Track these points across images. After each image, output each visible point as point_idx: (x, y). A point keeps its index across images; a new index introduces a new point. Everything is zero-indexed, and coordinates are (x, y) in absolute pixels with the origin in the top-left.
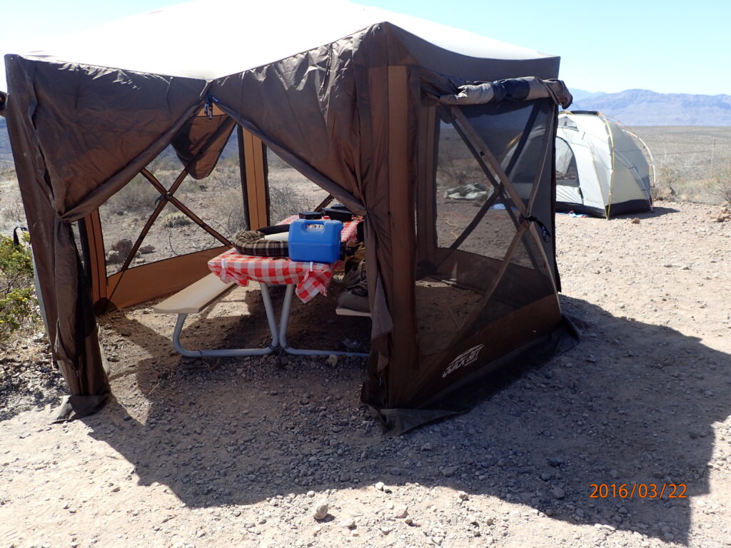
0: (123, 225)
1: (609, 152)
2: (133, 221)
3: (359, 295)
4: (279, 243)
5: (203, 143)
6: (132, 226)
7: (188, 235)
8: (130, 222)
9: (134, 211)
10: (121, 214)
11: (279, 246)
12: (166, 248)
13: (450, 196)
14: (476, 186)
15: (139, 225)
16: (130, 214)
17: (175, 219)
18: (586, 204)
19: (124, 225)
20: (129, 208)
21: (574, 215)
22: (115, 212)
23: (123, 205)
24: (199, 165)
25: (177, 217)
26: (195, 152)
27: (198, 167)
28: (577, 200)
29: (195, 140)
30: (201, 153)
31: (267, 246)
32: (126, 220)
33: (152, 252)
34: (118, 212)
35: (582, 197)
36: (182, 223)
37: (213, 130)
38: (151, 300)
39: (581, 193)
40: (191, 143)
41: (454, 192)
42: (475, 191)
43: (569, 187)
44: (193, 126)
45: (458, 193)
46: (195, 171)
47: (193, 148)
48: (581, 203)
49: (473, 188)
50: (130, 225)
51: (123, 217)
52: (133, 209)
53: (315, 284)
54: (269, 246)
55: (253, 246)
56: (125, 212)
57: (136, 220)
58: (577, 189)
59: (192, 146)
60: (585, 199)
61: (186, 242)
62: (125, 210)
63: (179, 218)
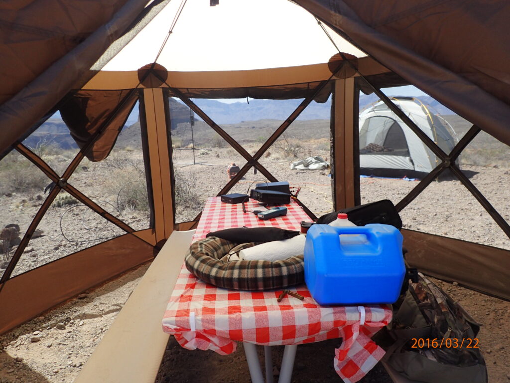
0: (11, 207)
1: (430, 128)
2: (21, 203)
3: (451, 363)
4: (278, 266)
5: (101, 121)
6: (20, 207)
7: (77, 215)
8: (18, 203)
9: (23, 192)
10: (9, 195)
11: (281, 271)
12: (56, 231)
13: (296, 167)
14: (316, 158)
15: (27, 206)
16: (19, 195)
17: (63, 199)
18: (417, 169)
19: (13, 207)
20: (17, 190)
21: (407, 179)
22: (3, 194)
23: (12, 187)
24: (97, 145)
25: (64, 197)
26: (92, 131)
27: (95, 148)
28: (409, 167)
29: (93, 118)
30: (100, 132)
31: (260, 273)
32: (14, 201)
33: (41, 236)
34: (6, 194)
35: (413, 164)
36: (70, 203)
37: (112, 106)
38: (41, 315)
39: (412, 161)
40: (88, 121)
41: (299, 164)
42: (316, 163)
43: (401, 157)
44: (90, 102)
45: (302, 165)
46: (92, 152)
47: (91, 127)
48: (412, 169)
49: (314, 160)
50: (18, 207)
51: (11, 198)
52: (21, 190)
53: (369, 349)
54: (264, 273)
55: (232, 274)
56: (14, 194)
57: (24, 201)
58: (408, 158)
59: (89, 124)
60: (416, 166)
61: (76, 222)
62: (13, 191)
63: (66, 198)
